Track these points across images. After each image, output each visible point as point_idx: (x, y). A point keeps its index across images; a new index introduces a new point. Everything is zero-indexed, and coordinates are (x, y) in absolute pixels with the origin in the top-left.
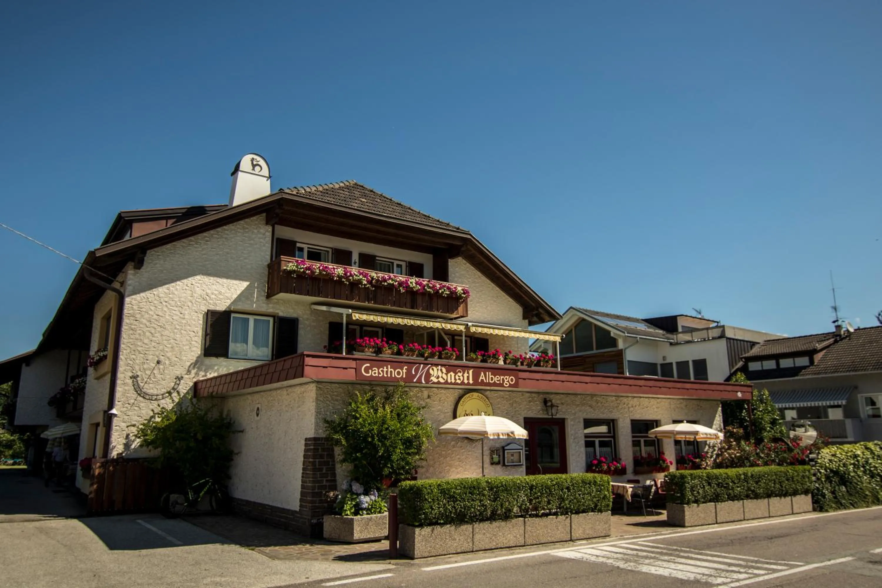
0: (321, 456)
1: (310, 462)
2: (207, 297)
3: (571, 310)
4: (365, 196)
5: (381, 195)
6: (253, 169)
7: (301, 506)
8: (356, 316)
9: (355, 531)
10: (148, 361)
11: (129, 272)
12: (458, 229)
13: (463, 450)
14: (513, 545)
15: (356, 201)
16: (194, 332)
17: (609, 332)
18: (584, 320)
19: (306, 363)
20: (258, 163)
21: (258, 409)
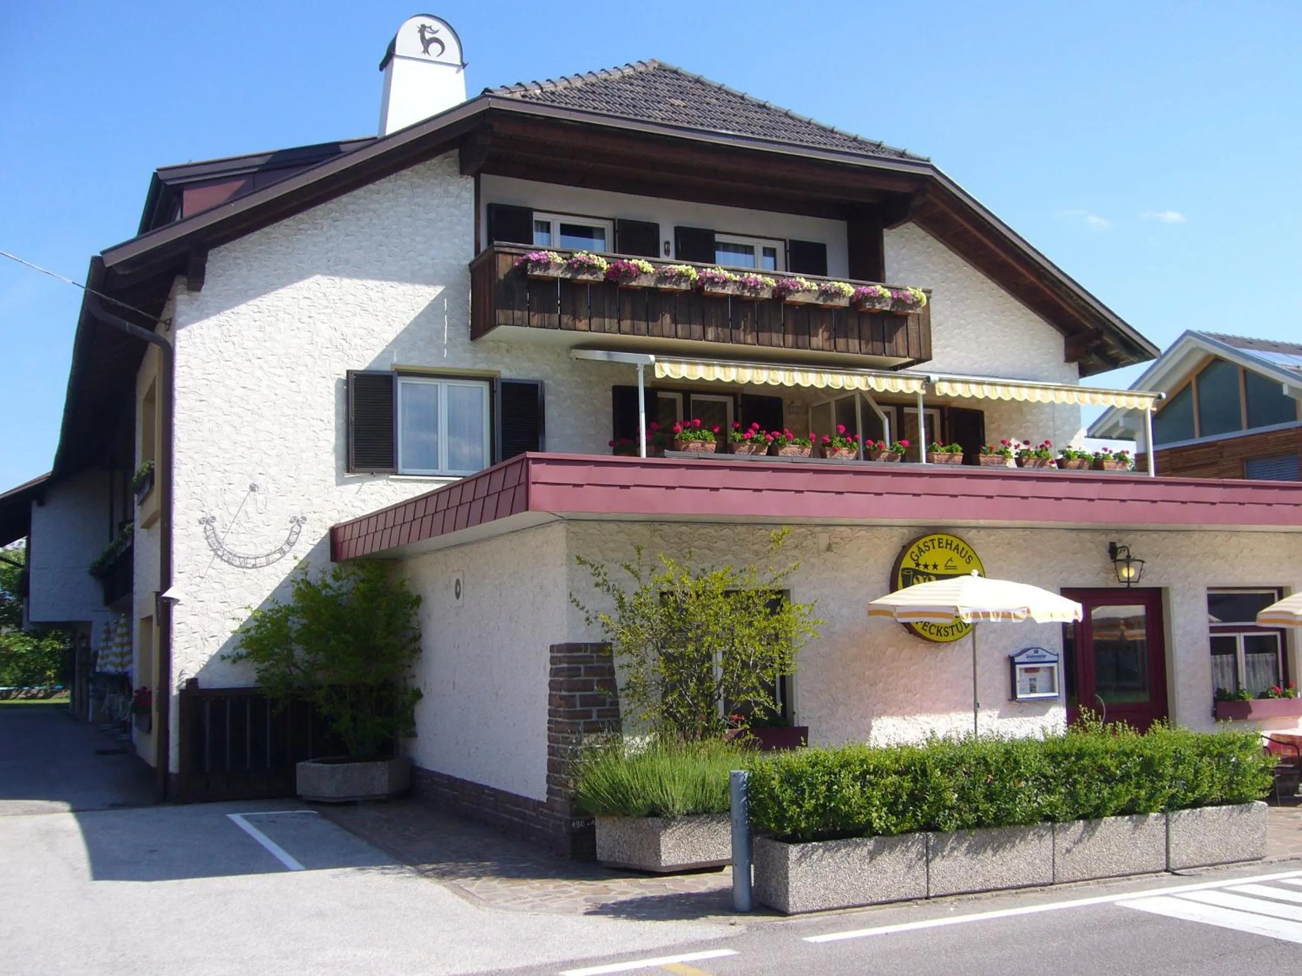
0: (588, 686)
1: (561, 697)
2: (343, 342)
3: (1188, 337)
4: (682, 93)
5: (720, 89)
6: (426, 51)
7: (550, 792)
8: (667, 370)
9: (663, 849)
10: (231, 487)
11: (179, 297)
12: (903, 154)
13: (916, 667)
14: (1025, 883)
15: (661, 106)
16: (321, 420)
17: (1278, 386)
18: (1217, 360)
19: (532, 479)
20: (435, 36)
21: (458, 582)
